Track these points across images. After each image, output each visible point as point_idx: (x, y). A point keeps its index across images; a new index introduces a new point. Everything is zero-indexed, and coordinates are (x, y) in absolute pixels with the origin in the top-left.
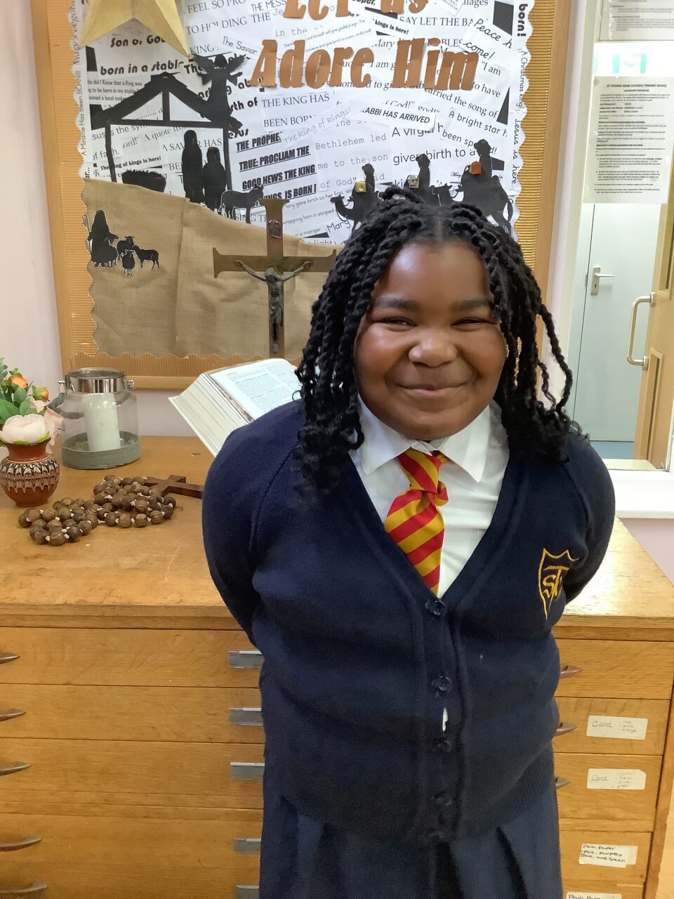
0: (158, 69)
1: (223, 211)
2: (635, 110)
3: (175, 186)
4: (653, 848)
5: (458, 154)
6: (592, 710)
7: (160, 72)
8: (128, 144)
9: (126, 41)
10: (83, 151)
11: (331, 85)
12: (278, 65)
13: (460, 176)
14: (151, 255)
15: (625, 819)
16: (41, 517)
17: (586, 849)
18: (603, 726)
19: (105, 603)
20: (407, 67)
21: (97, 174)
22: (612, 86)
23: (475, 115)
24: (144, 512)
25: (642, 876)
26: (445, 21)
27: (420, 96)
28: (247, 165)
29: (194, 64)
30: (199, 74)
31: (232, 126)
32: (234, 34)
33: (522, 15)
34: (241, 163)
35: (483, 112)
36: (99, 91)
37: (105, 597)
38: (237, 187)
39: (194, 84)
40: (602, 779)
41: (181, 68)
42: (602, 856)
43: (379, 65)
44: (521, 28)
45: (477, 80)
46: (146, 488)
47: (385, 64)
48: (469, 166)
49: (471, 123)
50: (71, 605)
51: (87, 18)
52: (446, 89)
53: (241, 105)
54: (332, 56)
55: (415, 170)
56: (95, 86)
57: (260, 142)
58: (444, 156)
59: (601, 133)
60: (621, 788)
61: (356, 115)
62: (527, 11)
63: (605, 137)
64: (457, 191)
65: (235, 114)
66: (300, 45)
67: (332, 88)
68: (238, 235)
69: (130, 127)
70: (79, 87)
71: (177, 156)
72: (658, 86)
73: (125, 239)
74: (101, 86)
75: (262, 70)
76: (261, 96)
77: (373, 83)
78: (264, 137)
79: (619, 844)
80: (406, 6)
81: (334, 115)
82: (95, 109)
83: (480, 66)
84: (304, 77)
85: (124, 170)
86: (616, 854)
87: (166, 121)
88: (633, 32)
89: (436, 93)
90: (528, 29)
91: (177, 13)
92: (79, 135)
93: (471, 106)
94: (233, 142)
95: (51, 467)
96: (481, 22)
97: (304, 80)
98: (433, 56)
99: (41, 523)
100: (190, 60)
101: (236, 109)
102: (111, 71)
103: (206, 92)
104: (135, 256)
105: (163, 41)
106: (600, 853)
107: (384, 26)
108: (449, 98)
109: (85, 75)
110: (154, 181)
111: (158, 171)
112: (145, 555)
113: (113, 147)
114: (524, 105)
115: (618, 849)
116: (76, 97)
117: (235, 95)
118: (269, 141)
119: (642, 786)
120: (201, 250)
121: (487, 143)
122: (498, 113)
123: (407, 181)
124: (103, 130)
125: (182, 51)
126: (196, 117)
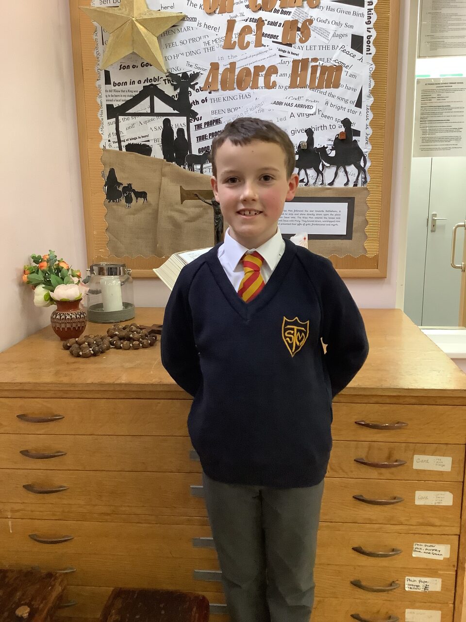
0: (147, 82)
1: (187, 167)
2: (443, 98)
3: (157, 152)
4: (460, 546)
5: (332, 127)
6: (415, 452)
7: (149, 84)
8: (129, 128)
9: (129, 66)
10: (102, 132)
11: (252, 88)
12: (220, 77)
13: (332, 141)
14: (142, 195)
15: (441, 526)
16: (77, 342)
17: (417, 546)
18: (423, 462)
19: (115, 383)
20: (299, 75)
21: (110, 146)
22: (429, 84)
23: (342, 104)
24: (138, 340)
25: (454, 566)
26: (321, 47)
27: (307, 93)
28: (201, 138)
29: (169, 78)
30: (172, 85)
31: (191, 115)
32: (193, 60)
33: (368, 42)
34: (197, 137)
35: (346, 102)
36: (112, 96)
37: (116, 380)
38: (195, 151)
39: (169, 90)
40: (424, 498)
41: (161, 81)
42: (427, 551)
43: (281, 75)
44: (369, 50)
45: (342, 82)
46: (139, 330)
47: (285, 75)
48: (338, 135)
49: (339, 108)
50: (96, 384)
51: (106, 52)
52: (323, 88)
53: (197, 102)
54: (252, 71)
55: (304, 138)
56: (110, 94)
57: (209, 124)
58: (323, 129)
59: (422, 114)
60: (437, 504)
61: (268, 106)
62: (372, 40)
63: (426, 116)
64: (331, 150)
65: (194, 108)
66: (233, 65)
67: (252, 90)
68: (195, 180)
69: (130, 117)
70: (100, 94)
71: (159, 134)
72: (458, 83)
73: (127, 185)
74: (113, 93)
75: (210, 81)
76: (209, 96)
77: (277, 87)
78: (211, 121)
79: (438, 543)
80: (297, 39)
81: (254, 106)
82: (110, 107)
83: (343, 74)
84: (235, 84)
85: (127, 143)
86: (436, 550)
87: (152, 113)
88: (440, 51)
89: (317, 91)
90: (373, 50)
91: (159, 48)
92: (100, 123)
93: (338, 98)
94: (193, 125)
95: (82, 316)
96: (343, 47)
97: (235, 86)
98: (314, 69)
99: (77, 346)
100: (167, 76)
101: (195, 105)
102: (119, 84)
103: (177, 95)
104: (133, 196)
105: (151, 65)
106: (426, 549)
107: (284, 51)
108: (325, 93)
109: (104, 87)
110: (145, 150)
111: (147, 143)
112: (138, 362)
113: (120, 129)
114: (371, 96)
115: (438, 547)
116: (98, 100)
117: (194, 96)
118: (215, 123)
119: (451, 503)
120: (173, 190)
121: (349, 120)
122: (356, 102)
123: (300, 145)
124: (114, 119)
125: (162, 70)
126: (170, 110)
